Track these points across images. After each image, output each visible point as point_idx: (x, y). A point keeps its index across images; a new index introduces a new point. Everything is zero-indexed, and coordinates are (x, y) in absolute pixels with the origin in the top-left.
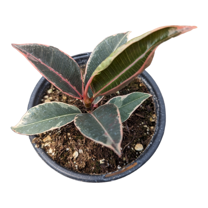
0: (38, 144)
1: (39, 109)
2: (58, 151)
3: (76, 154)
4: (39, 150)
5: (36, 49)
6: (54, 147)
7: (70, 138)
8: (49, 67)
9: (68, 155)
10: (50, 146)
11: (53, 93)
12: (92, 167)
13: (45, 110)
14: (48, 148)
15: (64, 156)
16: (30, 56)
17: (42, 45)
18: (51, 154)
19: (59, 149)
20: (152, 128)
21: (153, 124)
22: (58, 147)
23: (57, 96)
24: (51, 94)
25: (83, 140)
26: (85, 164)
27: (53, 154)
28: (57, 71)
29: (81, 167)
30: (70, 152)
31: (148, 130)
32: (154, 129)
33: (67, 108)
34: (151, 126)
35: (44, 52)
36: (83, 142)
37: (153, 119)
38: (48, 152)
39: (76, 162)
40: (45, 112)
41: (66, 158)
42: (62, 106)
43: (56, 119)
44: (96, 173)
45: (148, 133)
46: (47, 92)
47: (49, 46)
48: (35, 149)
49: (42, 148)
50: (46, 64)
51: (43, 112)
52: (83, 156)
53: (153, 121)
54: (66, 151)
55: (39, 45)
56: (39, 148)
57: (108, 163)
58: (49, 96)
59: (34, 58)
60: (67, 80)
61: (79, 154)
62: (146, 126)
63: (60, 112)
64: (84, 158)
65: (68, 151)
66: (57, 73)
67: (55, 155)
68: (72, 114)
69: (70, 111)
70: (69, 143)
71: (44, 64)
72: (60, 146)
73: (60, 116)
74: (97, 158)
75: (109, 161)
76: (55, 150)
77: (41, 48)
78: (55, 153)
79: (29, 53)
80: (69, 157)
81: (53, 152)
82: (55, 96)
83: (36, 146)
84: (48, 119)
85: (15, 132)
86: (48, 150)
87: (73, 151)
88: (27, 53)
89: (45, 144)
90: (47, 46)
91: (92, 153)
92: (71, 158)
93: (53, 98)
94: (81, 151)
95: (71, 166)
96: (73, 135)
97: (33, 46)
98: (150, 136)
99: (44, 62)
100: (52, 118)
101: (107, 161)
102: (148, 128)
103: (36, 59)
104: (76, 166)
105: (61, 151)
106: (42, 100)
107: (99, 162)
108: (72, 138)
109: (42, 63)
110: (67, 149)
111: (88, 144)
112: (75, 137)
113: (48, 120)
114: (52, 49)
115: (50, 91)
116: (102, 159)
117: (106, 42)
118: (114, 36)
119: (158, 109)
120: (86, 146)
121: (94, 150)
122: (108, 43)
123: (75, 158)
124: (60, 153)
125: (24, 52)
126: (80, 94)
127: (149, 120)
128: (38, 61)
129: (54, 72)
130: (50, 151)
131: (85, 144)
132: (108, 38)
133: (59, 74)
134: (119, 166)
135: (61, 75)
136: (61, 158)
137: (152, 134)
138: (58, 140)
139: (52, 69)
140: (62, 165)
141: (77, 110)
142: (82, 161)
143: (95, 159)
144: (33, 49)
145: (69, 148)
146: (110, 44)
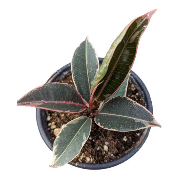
0: (77, 162)
1: (61, 138)
2: (93, 155)
3: (106, 148)
4: (81, 165)
5: (34, 95)
6: (89, 155)
7: (94, 140)
8: (53, 102)
9: (101, 152)
10: (85, 156)
11: (52, 117)
12: (122, 147)
13: (65, 135)
14: (84, 159)
15: (99, 155)
16: (34, 103)
17: (37, 89)
18: (90, 161)
19: (93, 153)
20: (137, 94)
21: (136, 91)
22: (91, 153)
23: (57, 119)
24: (51, 120)
25: (102, 135)
26: (116, 150)
27: (92, 160)
28: (60, 100)
29: (115, 154)
30: (101, 149)
31: (136, 97)
32: (139, 94)
33: (78, 122)
34: (136, 93)
35: (42, 93)
36: (102, 136)
37: (134, 88)
38: (87, 162)
39: (110, 152)
40: (67, 136)
41: (102, 155)
42: (74, 123)
43: (77, 135)
44: (128, 149)
45: (137, 99)
46: (47, 120)
47: (43, 86)
48: (78, 166)
49: (81, 163)
50: (49, 101)
51: (65, 137)
52: (111, 145)
53: (135, 89)
54: (98, 151)
55: (35, 90)
56: (80, 164)
57: (129, 137)
58: (51, 123)
59: (38, 103)
60: (70, 102)
61: (107, 146)
62: (133, 96)
63: (76, 128)
64: (112, 146)
65: (99, 150)
66: (61, 102)
67: (94, 159)
68: (84, 123)
69: (81, 122)
70: (95, 144)
71: (48, 102)
72: (92, 151)
73: (78, 131)
74: (120, 139)
75: (129, 135)
76: (90, 156)
77: (38, 91)
78: (93, 158)
79: (31, 101)
80: (103, 153)
81: (90, 159)
82: (56, 119)
83: (77, 164)
84: (72, 139)
85: (56, 167)
86: (86, 160)
87: (102, 147)
88: (30, 103)
89: (80, 158)
90: (42, 86)
91: (114, 138)
92: (104, 153)
93: (55, 122)
94: (107, 143)
95: (109, 157)
96: (93, 137)
97: (31, 94)
98: (140, 101)
99: (47, 100)
100: (74, 136)
101: (128, 136)
102: (135, 96)
103: (40, 103)
104: (112, 155)
105: (95, 153)
106: (49, 129)
107: (124, 141)
108: (95, 139)
109: (46, 102)
110: (98, 149)
111: (107, 135)
112: (96, 136)
113: (74, 140)
114: (47, 86)
115: (49, 119)
116: (124, 137)
117: (76, 55)
118: (79, 47)
119: (134, 79)
120: (107, 138)
121: (114, 135)
122: (78, 55)
123: (107, 150)
124: (95, 155)
125: (27, 104)
126: (84, 105)
127: (132, 90)
128: (42, 103)
129: (59, 102)
130: (88, 159)
131: (105, 136)
132: (76, 51)
133: (63, 101)
134: (137, 133)
135: (64, 101)
136: (99, 158)
137: (140, 98)
138: (87, 148)
139: (56, 102)
140: (103, 162)
141: (85, 118)
142: (113, 148)
143: (119, 141)
144: (32, 96)
145: (98, 147)
146: (80, 55)
